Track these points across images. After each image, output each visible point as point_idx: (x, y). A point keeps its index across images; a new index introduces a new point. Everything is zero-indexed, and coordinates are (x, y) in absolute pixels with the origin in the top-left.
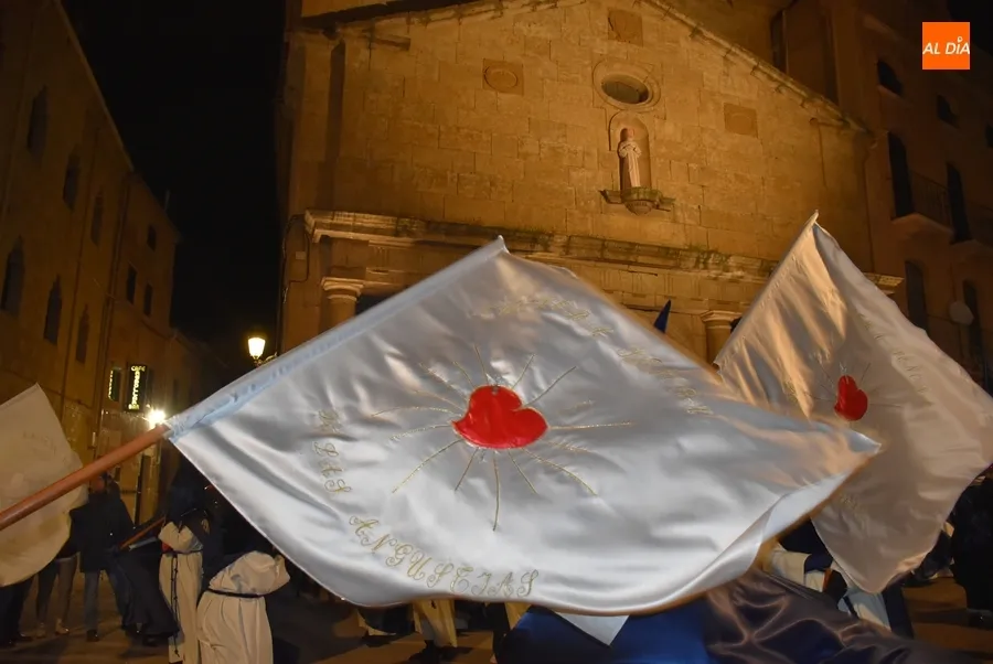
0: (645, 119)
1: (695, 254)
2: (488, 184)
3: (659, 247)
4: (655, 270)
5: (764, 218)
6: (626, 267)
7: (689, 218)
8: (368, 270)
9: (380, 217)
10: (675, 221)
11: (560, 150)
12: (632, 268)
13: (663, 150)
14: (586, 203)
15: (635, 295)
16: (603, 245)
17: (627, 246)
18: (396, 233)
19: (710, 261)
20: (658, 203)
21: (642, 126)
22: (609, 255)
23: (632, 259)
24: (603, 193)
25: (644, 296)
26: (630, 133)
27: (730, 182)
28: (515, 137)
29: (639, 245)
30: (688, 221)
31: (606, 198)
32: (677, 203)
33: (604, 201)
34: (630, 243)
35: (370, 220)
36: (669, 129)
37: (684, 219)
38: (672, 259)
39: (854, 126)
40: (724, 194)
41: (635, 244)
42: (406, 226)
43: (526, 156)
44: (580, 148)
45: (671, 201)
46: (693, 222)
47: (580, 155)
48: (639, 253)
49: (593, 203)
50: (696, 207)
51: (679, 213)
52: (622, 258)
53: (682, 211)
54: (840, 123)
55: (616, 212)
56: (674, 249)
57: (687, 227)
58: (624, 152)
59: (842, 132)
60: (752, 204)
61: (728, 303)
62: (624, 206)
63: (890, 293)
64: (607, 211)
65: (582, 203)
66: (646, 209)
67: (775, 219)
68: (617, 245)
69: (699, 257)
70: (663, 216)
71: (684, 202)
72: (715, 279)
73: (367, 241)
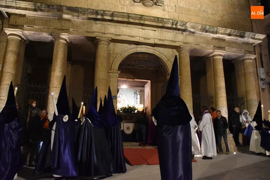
1: (171, 21)
3: (154, 17)
4: (155, 29)
5: (204, 11)
6: (141, 27)
7: (171, 9)
8: (25, 26)
9: (27, 2)
10: (164, 10)
12: (144, 27)
14: (124, 2)
15: (145, 38)
16: (128, 16)
17: (140, 16)
18: (35, 10)
19: (178, 24)
20: (156, 2)
22: (132, 21)
23: (142, 22)
25: (149, 39)
29: (146, 16)
30: (170, 10)
32: (165, 3)
33: (132, 1)
34: (141, 15)
35: (23, 4)
37: (168, 9)
38: (161, 23)
41: (143, 16)
42: (39, 7)
45: (162, 2)
46: (172, 11)
48: (145, 20)
49: (128, 2)
50: (174, 5)
51: (166, 7)
52: (137, 21)
53: (168, 7)
55: (138, 6)
56: (161, 18)
57: (170, 13)
60: (199, 6)
61: (188, 43)
62: (141, 4)
63: (260, 41)
64: (134, 5)
65: (122, 2)
66: (151, 4)
67: (209, 11)
68: (135, 16)
69: (173, 23)
70: (159, 8)
71: (168, 3)
72: (182, 34)
73: (25, 15)
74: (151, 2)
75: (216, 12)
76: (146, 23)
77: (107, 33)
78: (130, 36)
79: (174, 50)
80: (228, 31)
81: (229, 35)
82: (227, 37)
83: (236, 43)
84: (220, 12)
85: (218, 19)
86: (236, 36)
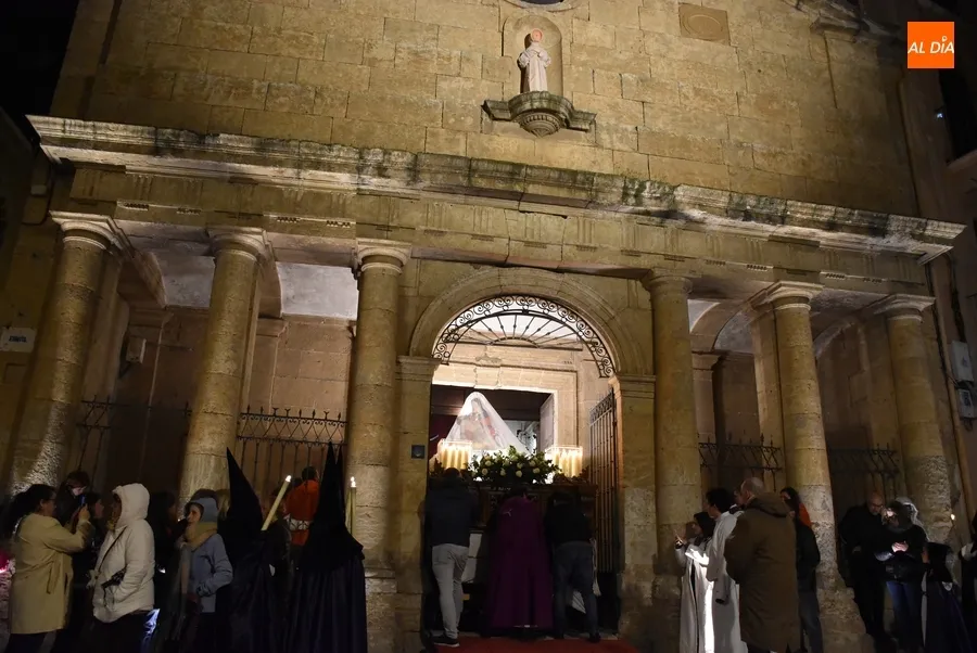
0: (557, 20)
1: (620, 184)
2: (312, 95)
3: (561, 171)
4: (563, 210)
5: (740, 145)
6: (514, 204)
7: (621, 139)
8: (120, 204)
9: (131, 127)
10: (597, 145)
11: (428, 56)
12: (524, 206)
13: (584, 57)
14: (458, 120)
15: (528, 244)
16: (470, 167)
17: (508, 168)
18: (155, 151)
19: (646, 194)
20: (566, 119)
21: (554, 28)
22: (482, 183)
23: (518, 188)
24: (485, 107)
25: (543, 245)
26: (536, 37)
27: (687, 98)
28: (362, 39)
29: (532, 167)
30: (618, 145)
31: (489, 113)
32: (601, 121)
33: (485, 116)
34: (513, 164)
35: (117, 132)
36: (594, 32)
37: (612, 142)
38: (584, 189)
39: (875, 29)
40: (676, 113)
41: (520, 166)
42: (168, 141)
43: (372, 62)
44: (456, 53)
45: (590, 118)
46: (626, 148)
47: (455, 61)
48: (528, 180)
49: (469, 121)
50: (630, 128)
51: (604, 136)
52: (500, 186)
53: (609, 134)
54: (855, 26)
55: (504, 131)
56: (584, 173)
57: (616, 153)
58: (525, 60)
59: (862, 39)
60: (722, 128)
61: (682, 259)
62: (517, 125)
63: (946, 248)
64: (490, 130)
65: (452, 120)
66: (549, 126)
67: (758, 146)
68: (492, 167)
69: (625, 188)
70: (579, 139)
71: (613, 122)
72: (661, 225)
73: (123, 167)
74: (550, 117)
75: (781, 147)
76: (532, 189)
77: (395, 227)
78: (475, 236)
79: (633, 282)
80: (827, 213)
81: (831, 226)
82: (823, 236)
83: (857, 254)
84: (798, 149)
85: (792, 172)
86: (855, 229)
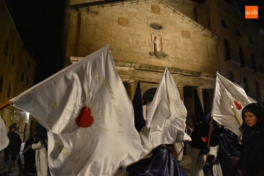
0: (161, 34)
2: (119, 50)
5: (192, 60)
6: (155, 73)
7: (173, 60)
10: (169, 60)
11: (139, 42)
12: (157, 73)
13: (165, 42)
14: (145, 56)
15: (158, 80)
16: (150, 67)
17: (156, 67)
20: (164, 56)
21: (160, 35)
22: (151, 70)
23: (157, 70)
24: (150, 53)
26: (157, 37)
27: (183, 51)
28: (127, 38)
29: (160, 67)
30: (172, 61)
31: (151, 54)
32: (169, 56)
33: (150, 55)
36: (167, 37)
39: (215, 37)
40: (181, 54)
41: (158, 67)
43: (129, 43)
44: (144, 41)
45: (167, 55)
46: (173, 61)
47: (144, 43)
48: (159, 69)
49: (147, 56)
50: (174, 57)
51: (170, 59)
52: (154, 70)
53: (171, 58)
54: (212, 36)
55: (153, 58)
58: (155, 42)
59: (213, 38)
60: (189, 56)
61: (182, 82)
62: (155, 57)
64: (151, 58)
65: (144, 56)
67: (195, 60)
68: (153, 67)
69: (175, 70)
70: (165, 59)
71: (171, 56)
72: (179, 76)
74: (162, 56)
75: (199, 60)
76: (160, 71)
77: (136, 77)
78: (149, 79)
80: (207, 74)
81: (207, 76)
82: (205, 78)
83: (211, 81)
84: (201, 60)
85: (200, 65)
86: (211, 77)
